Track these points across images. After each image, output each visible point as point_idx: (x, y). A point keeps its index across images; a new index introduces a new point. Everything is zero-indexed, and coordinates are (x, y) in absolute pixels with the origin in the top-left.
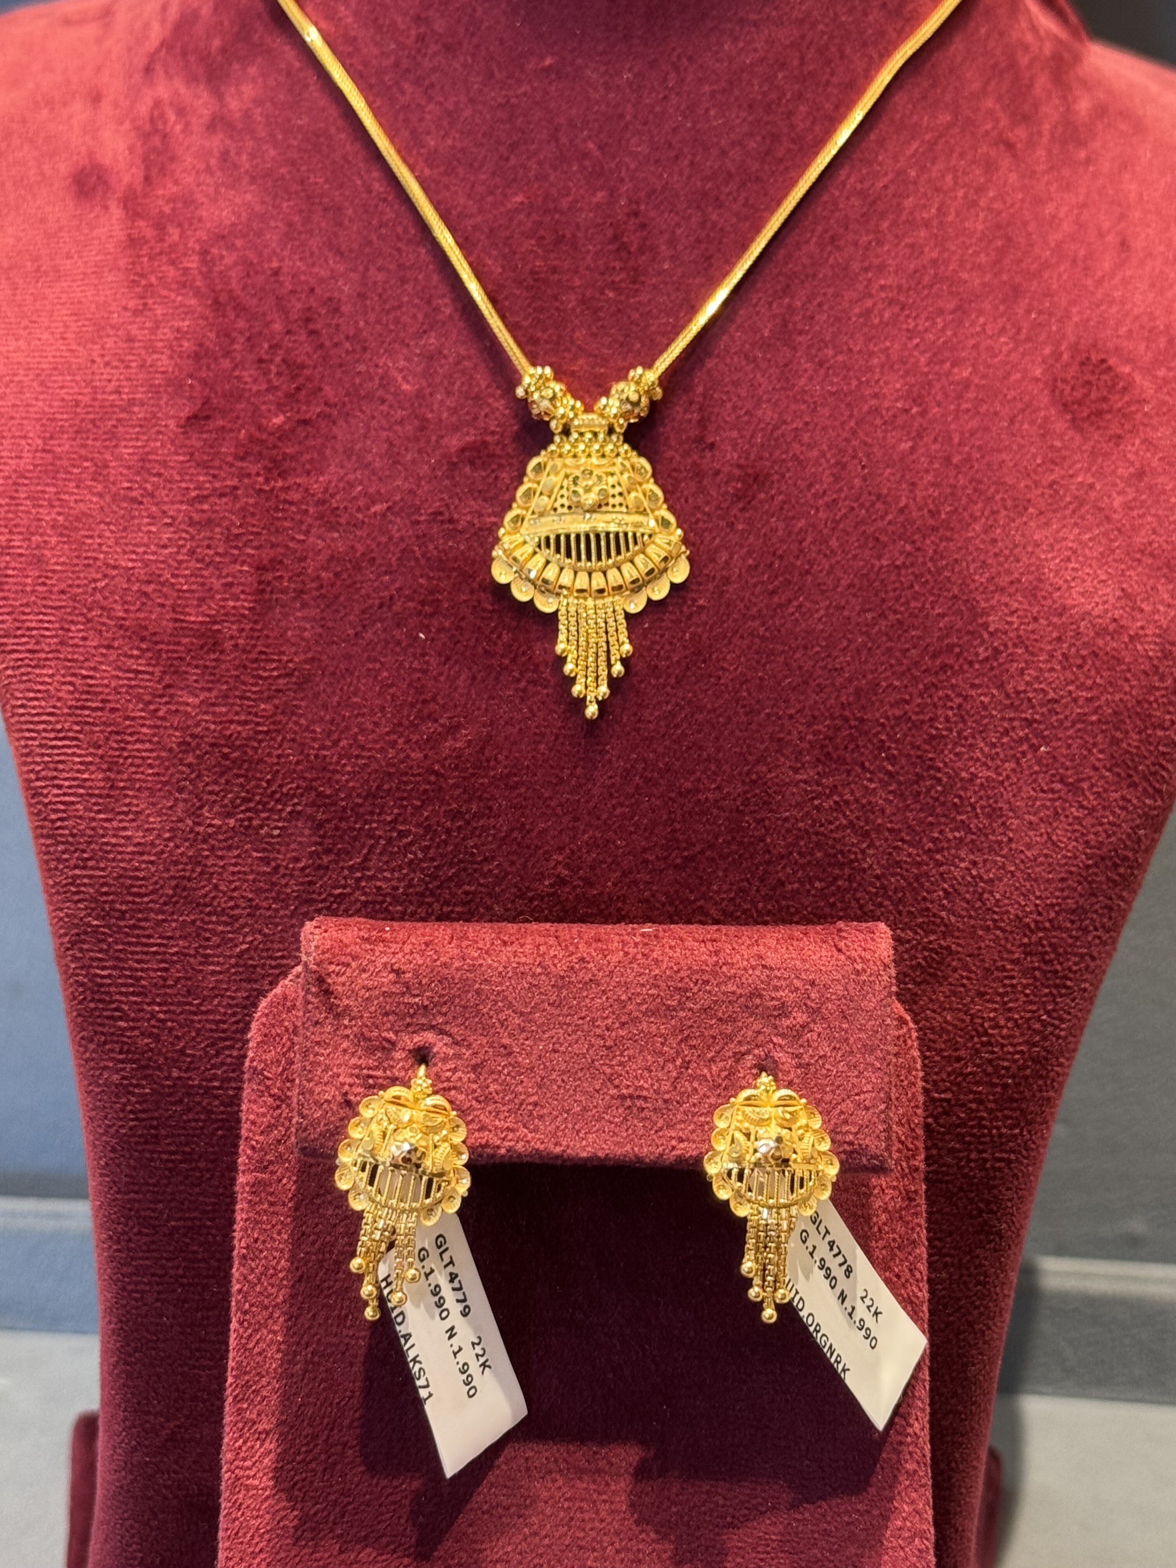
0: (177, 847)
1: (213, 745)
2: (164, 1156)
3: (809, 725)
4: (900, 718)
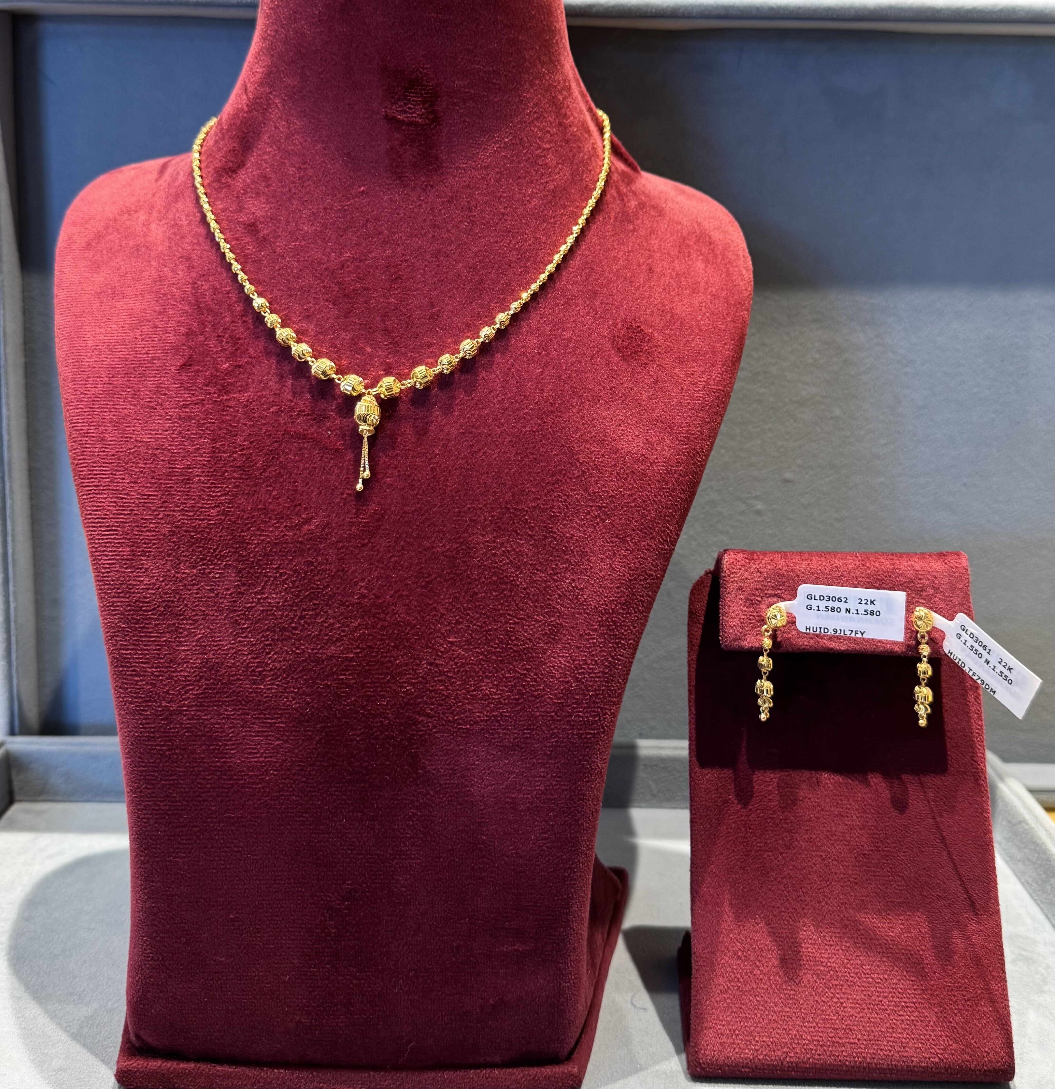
0: (166, 585)
1: (186, 531)
2: (158, 748)
3: (490, 512)
4: (535, 507)
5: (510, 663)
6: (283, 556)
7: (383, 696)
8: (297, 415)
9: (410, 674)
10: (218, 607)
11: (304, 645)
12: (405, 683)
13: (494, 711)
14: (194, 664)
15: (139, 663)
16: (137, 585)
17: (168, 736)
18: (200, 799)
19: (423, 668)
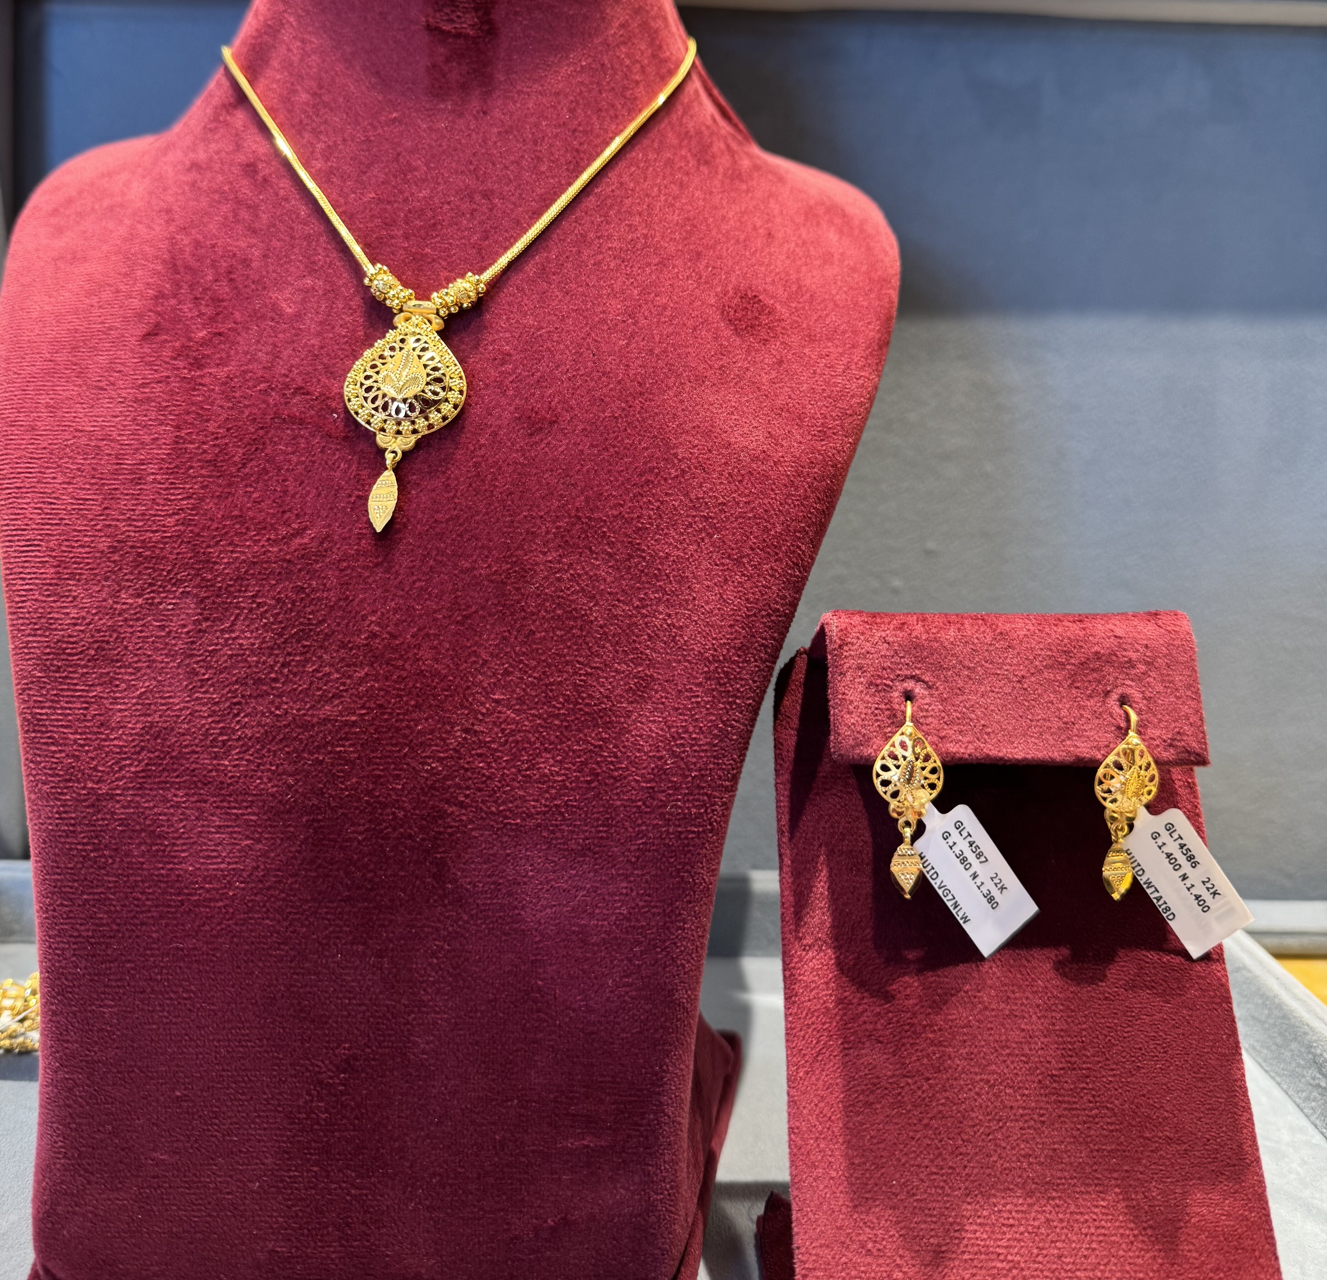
0: (100, 619)
1: (132, 547)
4: (617, 517)
5: (580, 731)
6: (263, 579)
7: (398, 776)
8: (293, 393)
9: (436, 745)
10: (170, 650)
11: (286, 703)
12: (429, 757)
13: (555, 799)
14: (133, 729)
15: (57, 726)
16: (61, 619)
17: (94, 831)
18: (136, 921)
19: (455, 738)
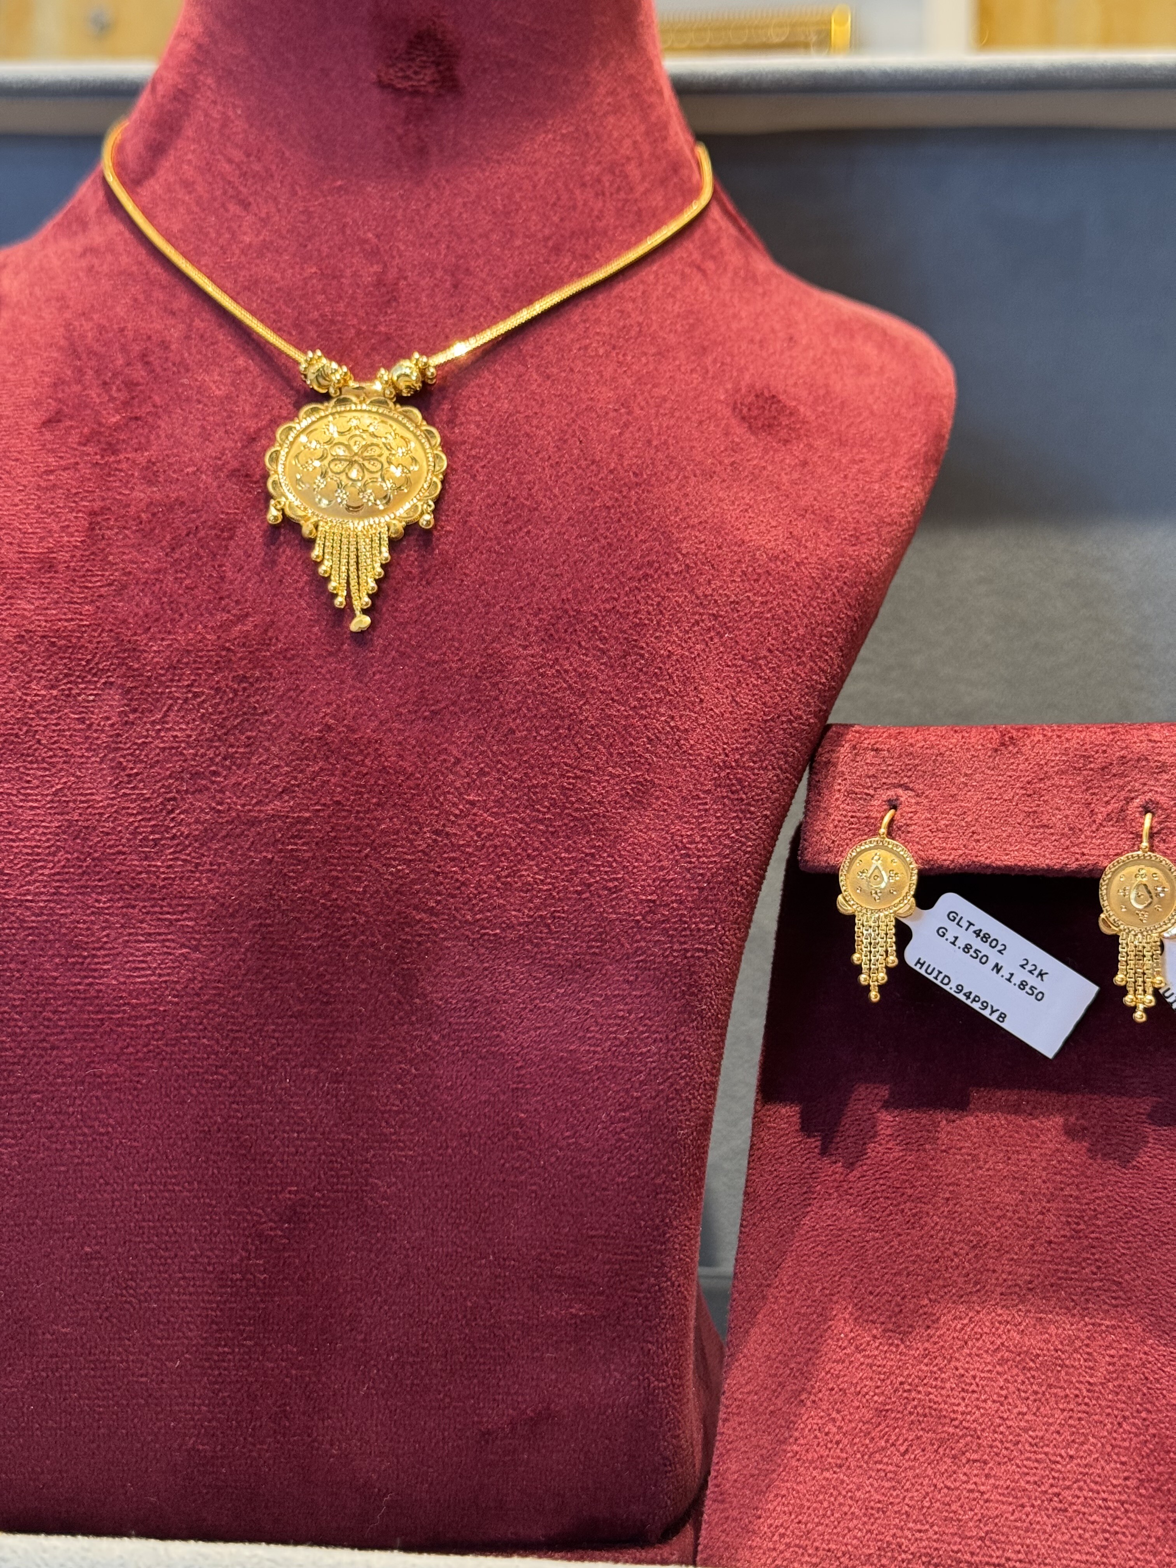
5: (568, 837)
6: (199, 668)
7: (359, 878)
9: (402, 846)
10: (91, 744)
11: (230, 798)
12: (395, 859)
13: (539, 909)
14: (47, 827)
18: (45, 1044)
19: (424, 839)
